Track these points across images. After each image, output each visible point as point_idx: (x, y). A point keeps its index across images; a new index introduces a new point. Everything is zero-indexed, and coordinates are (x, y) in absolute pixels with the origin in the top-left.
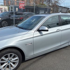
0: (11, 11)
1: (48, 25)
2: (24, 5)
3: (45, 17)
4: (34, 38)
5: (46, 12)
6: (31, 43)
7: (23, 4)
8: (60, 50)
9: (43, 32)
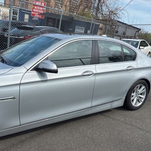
0: (13, 19)
1: (80, 59)
2: (44, 11)
3: (61, 40)
4: (22, 87)
5: (89, 32)
6: (14, 98)
7: (41, 9)
8: (93, 117)
9: (47, 73)
